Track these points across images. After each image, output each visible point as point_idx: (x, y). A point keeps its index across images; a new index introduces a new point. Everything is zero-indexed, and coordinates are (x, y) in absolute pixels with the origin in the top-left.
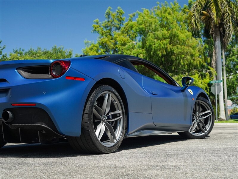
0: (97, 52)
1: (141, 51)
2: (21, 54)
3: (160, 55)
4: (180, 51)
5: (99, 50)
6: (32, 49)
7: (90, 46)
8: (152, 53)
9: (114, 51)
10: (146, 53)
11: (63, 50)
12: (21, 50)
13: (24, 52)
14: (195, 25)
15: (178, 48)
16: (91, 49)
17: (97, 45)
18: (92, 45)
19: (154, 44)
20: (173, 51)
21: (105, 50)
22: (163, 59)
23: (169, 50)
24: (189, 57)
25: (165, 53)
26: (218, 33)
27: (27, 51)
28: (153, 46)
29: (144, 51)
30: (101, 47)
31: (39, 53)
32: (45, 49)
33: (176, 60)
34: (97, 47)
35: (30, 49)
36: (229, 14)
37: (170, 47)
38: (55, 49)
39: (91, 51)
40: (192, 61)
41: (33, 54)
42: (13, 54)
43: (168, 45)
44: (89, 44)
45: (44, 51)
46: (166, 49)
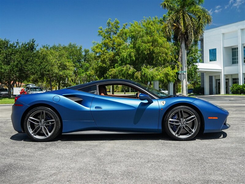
0: (101, 50)
1: (132, 50)
2: (47, 48)
3: (146, 53)
4: (159, 51)
5: (103, 48)
6: (55, 45)
7: (96, 45)
8: (140, 52)
9: (112, 49)
10: (135, 52)
11: (76, 46)
12: (48, 46)
13: (49, 47)
14: (168, 33)
15: (157, 49)
16: (97, 47)
17: (101, 45)
18: (98, 45)
19: (141, 46)
20: (154, 51)
21: (106, 48)
22: (147, 56)
23: (151, 50)
24: (164, 55)
25: (149, 52)
26: (184, 38)
27: (52, 46)
28: (141, 48)
29: (135, 51)
30: (104, 46)
31: (60, 48)
32: (63, 45)
33: (156, 57)
34: (101, 46)
35: (53, 45)
36: (191, 26)
37: (152, 48)
38: (70, 45)
39: (97, 49)
40: (166, 57)
41: (56, 49)
42: (42, 48)
43: (151, 47)
44: (96, 43)
45: (63, 46)
46: (149, 49)
